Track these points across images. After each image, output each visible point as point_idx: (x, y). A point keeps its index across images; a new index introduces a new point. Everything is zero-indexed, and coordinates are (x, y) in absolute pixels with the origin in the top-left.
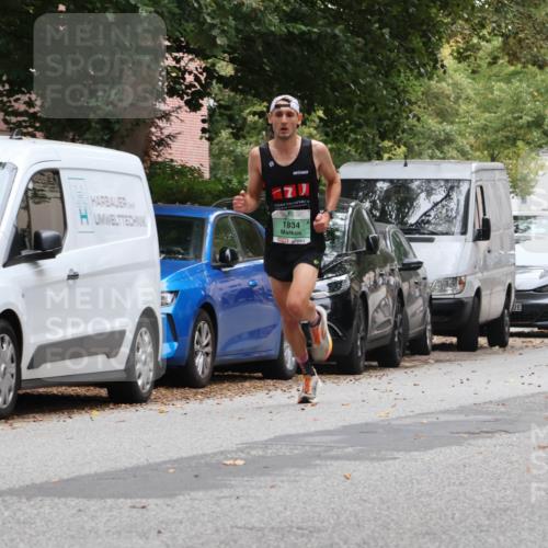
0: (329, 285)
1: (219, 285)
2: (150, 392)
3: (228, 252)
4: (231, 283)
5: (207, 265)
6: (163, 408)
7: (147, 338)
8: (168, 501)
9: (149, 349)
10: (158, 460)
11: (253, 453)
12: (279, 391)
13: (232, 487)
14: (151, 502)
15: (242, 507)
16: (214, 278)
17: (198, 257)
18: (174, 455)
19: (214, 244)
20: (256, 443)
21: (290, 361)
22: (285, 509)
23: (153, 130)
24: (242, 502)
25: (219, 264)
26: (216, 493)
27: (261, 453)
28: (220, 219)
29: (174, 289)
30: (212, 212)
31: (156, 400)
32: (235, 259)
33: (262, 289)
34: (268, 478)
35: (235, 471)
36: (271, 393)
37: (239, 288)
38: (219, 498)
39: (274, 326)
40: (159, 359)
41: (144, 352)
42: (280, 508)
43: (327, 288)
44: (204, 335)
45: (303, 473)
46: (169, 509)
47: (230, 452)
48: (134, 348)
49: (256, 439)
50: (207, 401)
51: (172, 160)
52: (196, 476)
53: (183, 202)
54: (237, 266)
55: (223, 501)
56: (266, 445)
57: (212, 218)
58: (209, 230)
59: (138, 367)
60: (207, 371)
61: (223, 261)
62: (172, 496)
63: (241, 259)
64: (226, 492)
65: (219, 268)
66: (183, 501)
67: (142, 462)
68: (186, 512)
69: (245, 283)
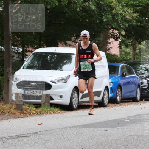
0: (147, 81)
1: (122, 81)
2: (107, 105)
3: (124, 73)
4: (125, 80)
5: (120, 76)
6: (110, 108)
7: (106, 93)
8: (113, 129)
9: (107, 95)
10: (110, 120)
11: (131, 118)
12: (136, 105)
13: (127, 126)
14: (109, 129)
15: (129, 131)
16: (121, 79)
17: (118, 75)
18: (114, 119)
19: (121, 72)
20: (131, 116)
21: (138, 98)
22: (139, 131)
23: (107, 46)
24: (129, 129)
25: (122, 76)
26: (123, 127)
27: (133, 118)
28: (122, 66)
29: (112, 82)
30: (121, 64)
31: (109, 106)
32: (126, 75)
33: (132, 82)
34: (135, 124)
35: (127, 122)
36: (135, 105)
37: (127, 81)
38: (124, 129)
39: (135, 90)
40: (109, 97)
41: (106, 95)
42: (138, 131)
43: (147, 82)
44: (119, 92)
45: (142, 123)
46: (113, 131)
47: (126, 118)
48: (104, 95)
49: (132, 115)
50: (120, 107)
51: (111, 53)
52: (118, 123)
53: (114, 62)
54: (126, 77)
55: (125, 129)
56: (134, 117)
57: (121, 66)
58: (120, 68)
59: (105, 99)
60: (120, 100)
61: (123, 75)
62: (113, 128)
63: (127, 75)
64: (125, 127)
65: (122, 77)
66: (116, 129)
67: (106, 120)
68: (117, 132)
69: (128, 80)
